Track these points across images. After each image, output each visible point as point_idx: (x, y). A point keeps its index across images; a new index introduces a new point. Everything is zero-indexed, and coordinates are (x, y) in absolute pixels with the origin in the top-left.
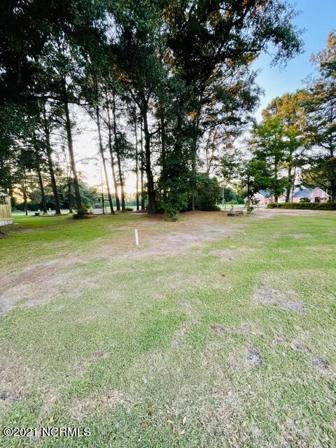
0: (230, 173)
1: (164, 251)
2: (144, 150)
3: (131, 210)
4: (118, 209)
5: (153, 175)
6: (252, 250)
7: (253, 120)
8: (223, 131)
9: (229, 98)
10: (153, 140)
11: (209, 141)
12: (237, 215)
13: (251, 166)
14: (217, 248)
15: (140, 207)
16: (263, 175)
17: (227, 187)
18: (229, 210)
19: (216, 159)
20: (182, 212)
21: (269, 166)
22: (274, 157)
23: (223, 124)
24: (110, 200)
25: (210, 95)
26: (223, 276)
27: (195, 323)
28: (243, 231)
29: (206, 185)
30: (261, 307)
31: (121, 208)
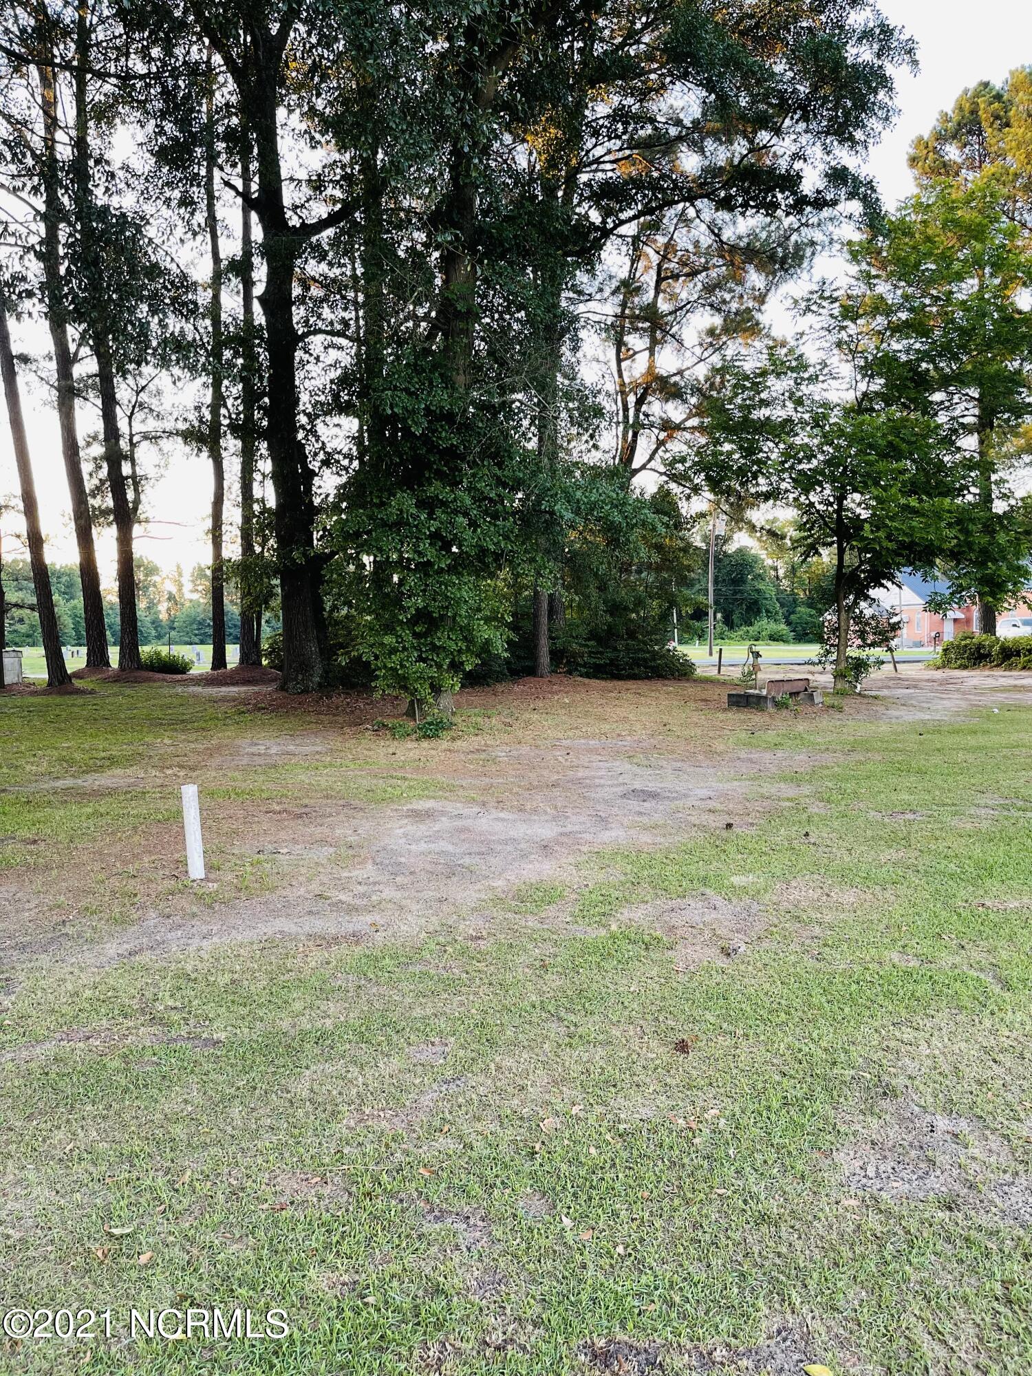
0: (741, 472)
1: (352, 910)
2: (260, 318)
3: (175, 668)
4: (97, 658)
5: (314, 465)
6: (849, 897)
7: (861, 189)
8: (706, 240)
9: (733, 62)
10: (314, 268)
11: (629, 287)
12: (780, 705)
13: (852, 439)
14: (660, 887)
15: (233, 654)
16: (913, 488)
17: (731, 548)
18: (736, 673)
19: (667, 388)
20: (474, 680)
21: (948, 442)
22: (974, 392)
23: (701, 203)
24: (45, 606)
25: (632, 36)
26: (682, 1047)
27: (497, 1338)
28: (806, 789)
29: (614, 535)
30: (874, 1222)
31: (114, 654)
